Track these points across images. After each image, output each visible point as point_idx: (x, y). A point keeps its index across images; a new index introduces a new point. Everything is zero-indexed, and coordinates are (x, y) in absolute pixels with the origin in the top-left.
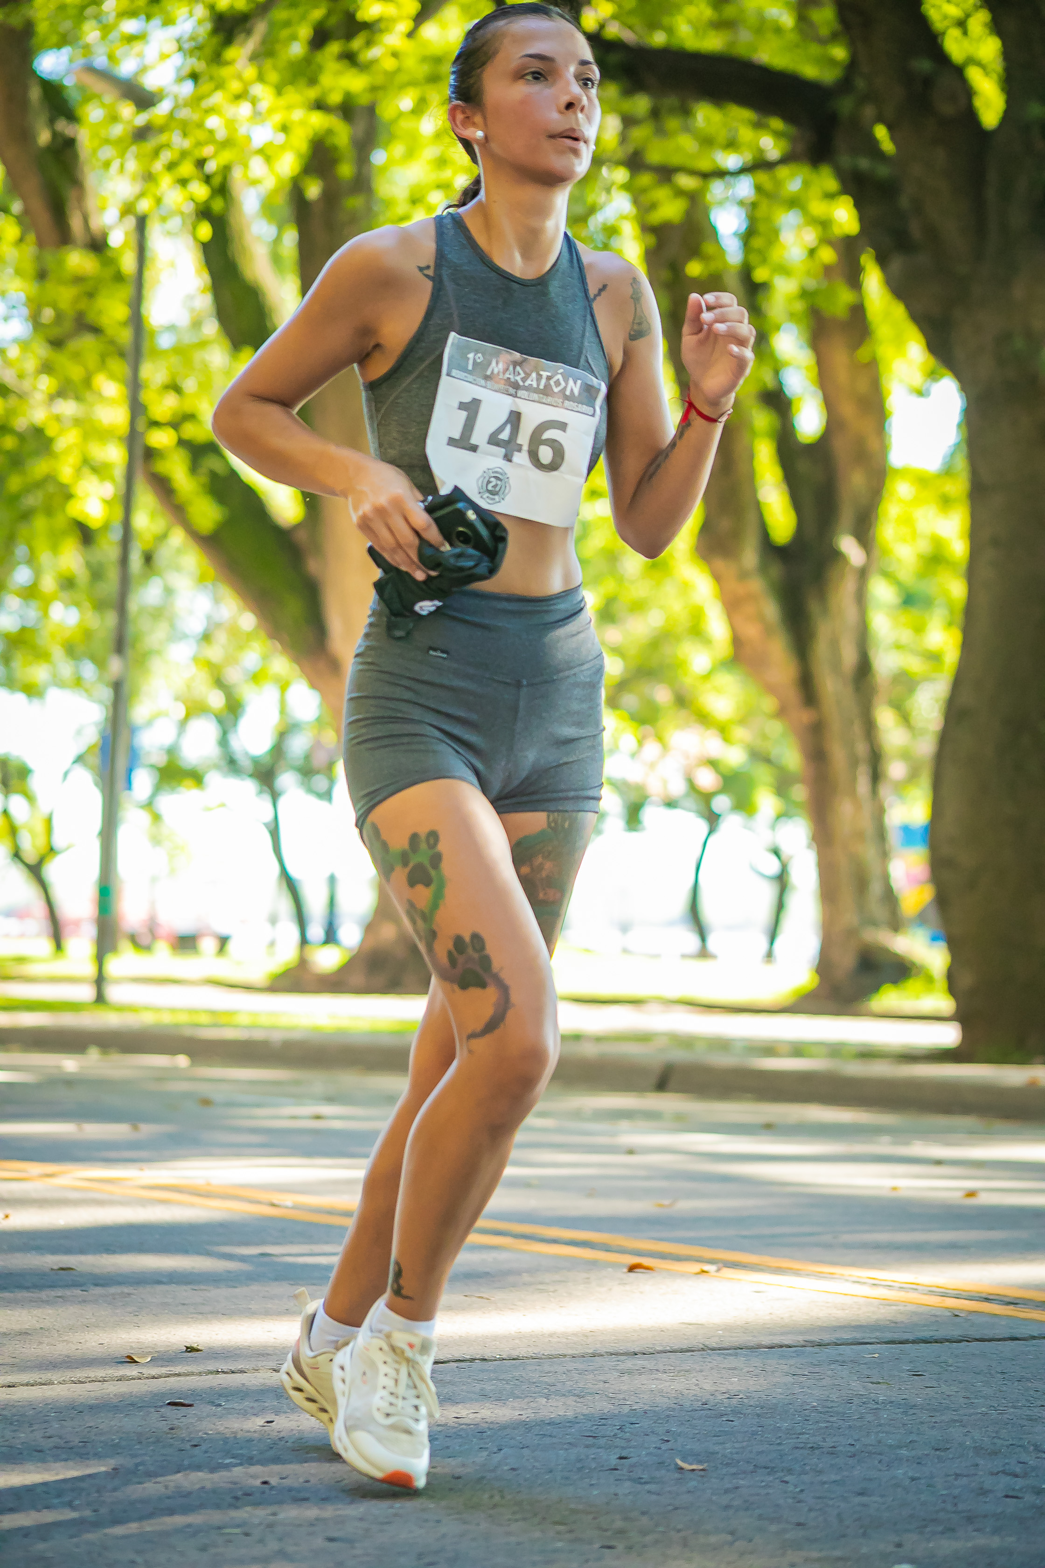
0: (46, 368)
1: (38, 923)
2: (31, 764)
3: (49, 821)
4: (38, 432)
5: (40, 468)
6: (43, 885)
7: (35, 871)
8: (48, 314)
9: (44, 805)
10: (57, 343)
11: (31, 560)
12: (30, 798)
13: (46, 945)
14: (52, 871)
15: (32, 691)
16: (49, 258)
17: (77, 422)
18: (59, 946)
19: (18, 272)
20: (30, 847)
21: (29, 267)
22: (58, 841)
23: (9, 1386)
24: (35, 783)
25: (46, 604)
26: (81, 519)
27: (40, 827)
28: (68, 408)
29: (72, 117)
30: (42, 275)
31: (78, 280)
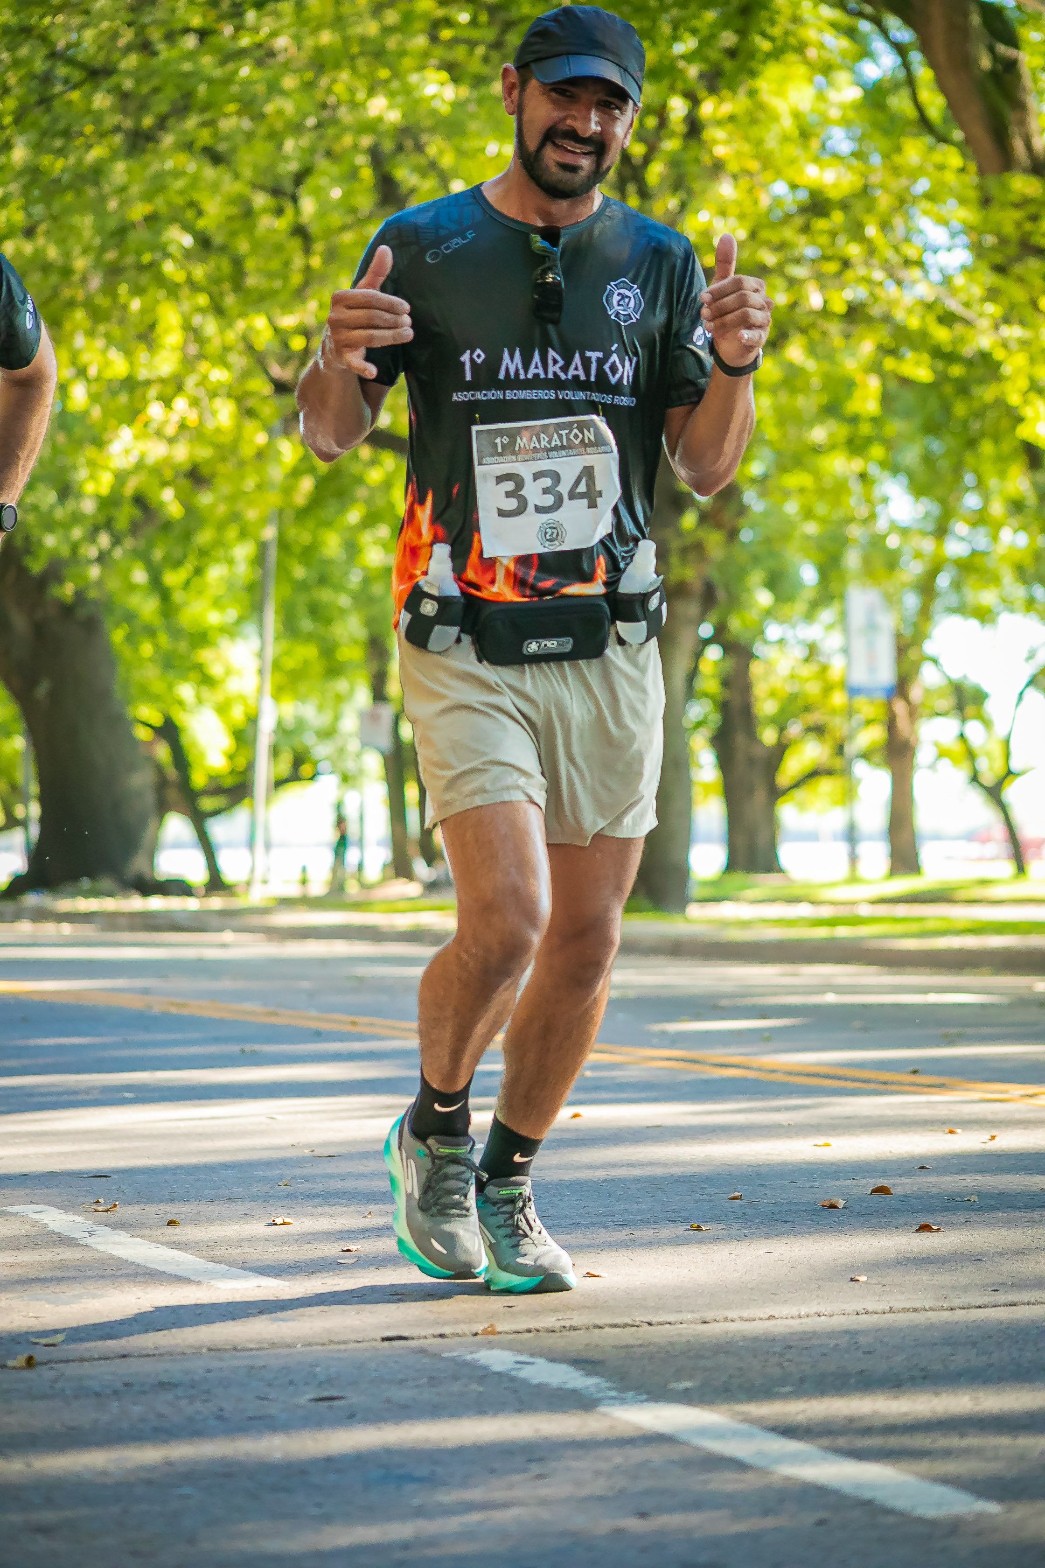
0: (992, 294)
1: (998, 846)
2: (986, 688)
3: (1007, 742)
4: (984, 357)
5: (988, 393)
6: (1002, 807)
7: (994, 793)
8: (990, 240)
9: (1000, 731)
10: (1000, 269)
11: (980, 486)
12: (987, 723)
13: (1009, 867)
14: (1011, 793)
15: (984, 616)
16: (992, 183)
17: (1024, 344)
18: (1021, 869)
19: (963, 201)
20: (989, 771)
21: (973, 194)
22: (1015, 764)
23: (1011, 1305)
24: (990, 707)
25: (995, 528)
26: (1031, 440)
27: (997, 750)
28: (1014, 332)
29: (1013, 41)
30: (985, 202)
31: (1023, 203)
